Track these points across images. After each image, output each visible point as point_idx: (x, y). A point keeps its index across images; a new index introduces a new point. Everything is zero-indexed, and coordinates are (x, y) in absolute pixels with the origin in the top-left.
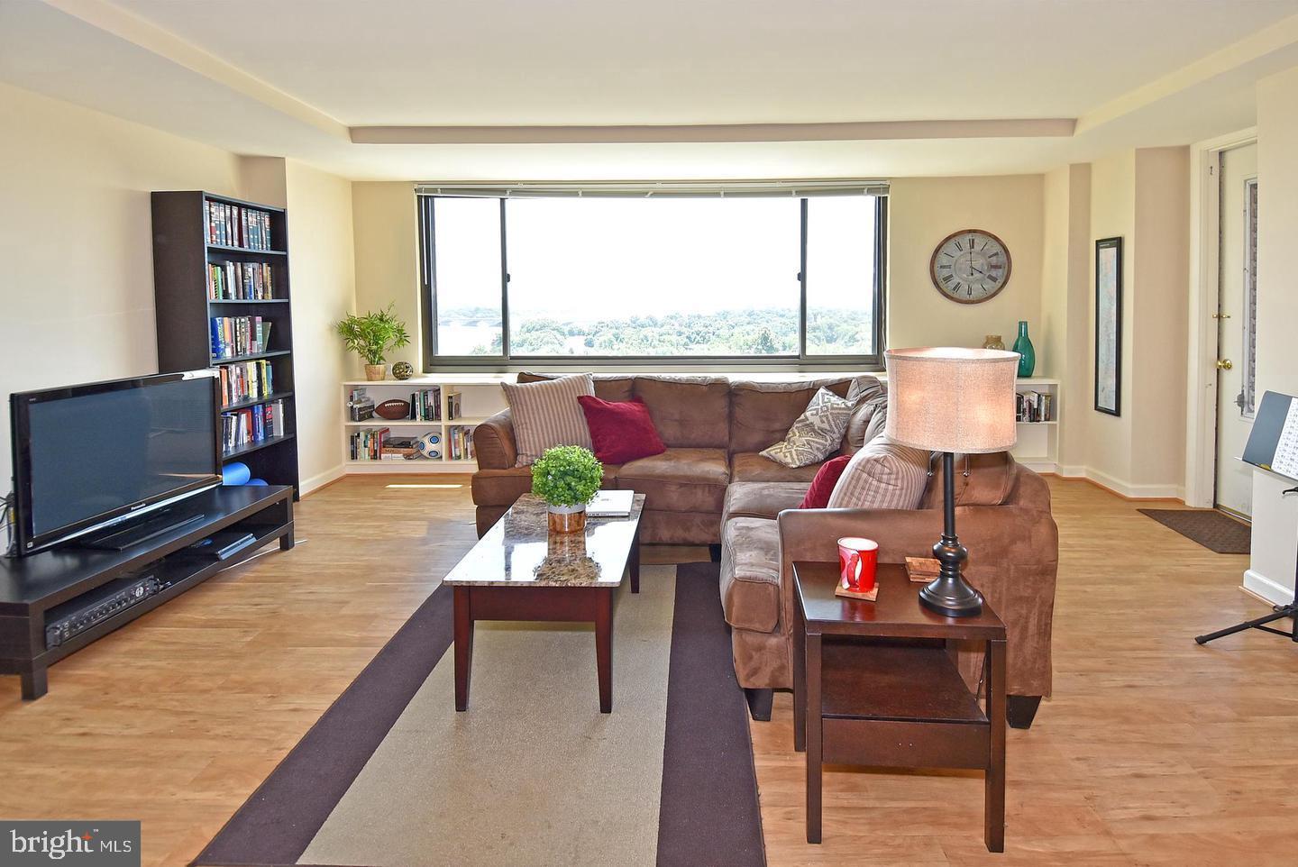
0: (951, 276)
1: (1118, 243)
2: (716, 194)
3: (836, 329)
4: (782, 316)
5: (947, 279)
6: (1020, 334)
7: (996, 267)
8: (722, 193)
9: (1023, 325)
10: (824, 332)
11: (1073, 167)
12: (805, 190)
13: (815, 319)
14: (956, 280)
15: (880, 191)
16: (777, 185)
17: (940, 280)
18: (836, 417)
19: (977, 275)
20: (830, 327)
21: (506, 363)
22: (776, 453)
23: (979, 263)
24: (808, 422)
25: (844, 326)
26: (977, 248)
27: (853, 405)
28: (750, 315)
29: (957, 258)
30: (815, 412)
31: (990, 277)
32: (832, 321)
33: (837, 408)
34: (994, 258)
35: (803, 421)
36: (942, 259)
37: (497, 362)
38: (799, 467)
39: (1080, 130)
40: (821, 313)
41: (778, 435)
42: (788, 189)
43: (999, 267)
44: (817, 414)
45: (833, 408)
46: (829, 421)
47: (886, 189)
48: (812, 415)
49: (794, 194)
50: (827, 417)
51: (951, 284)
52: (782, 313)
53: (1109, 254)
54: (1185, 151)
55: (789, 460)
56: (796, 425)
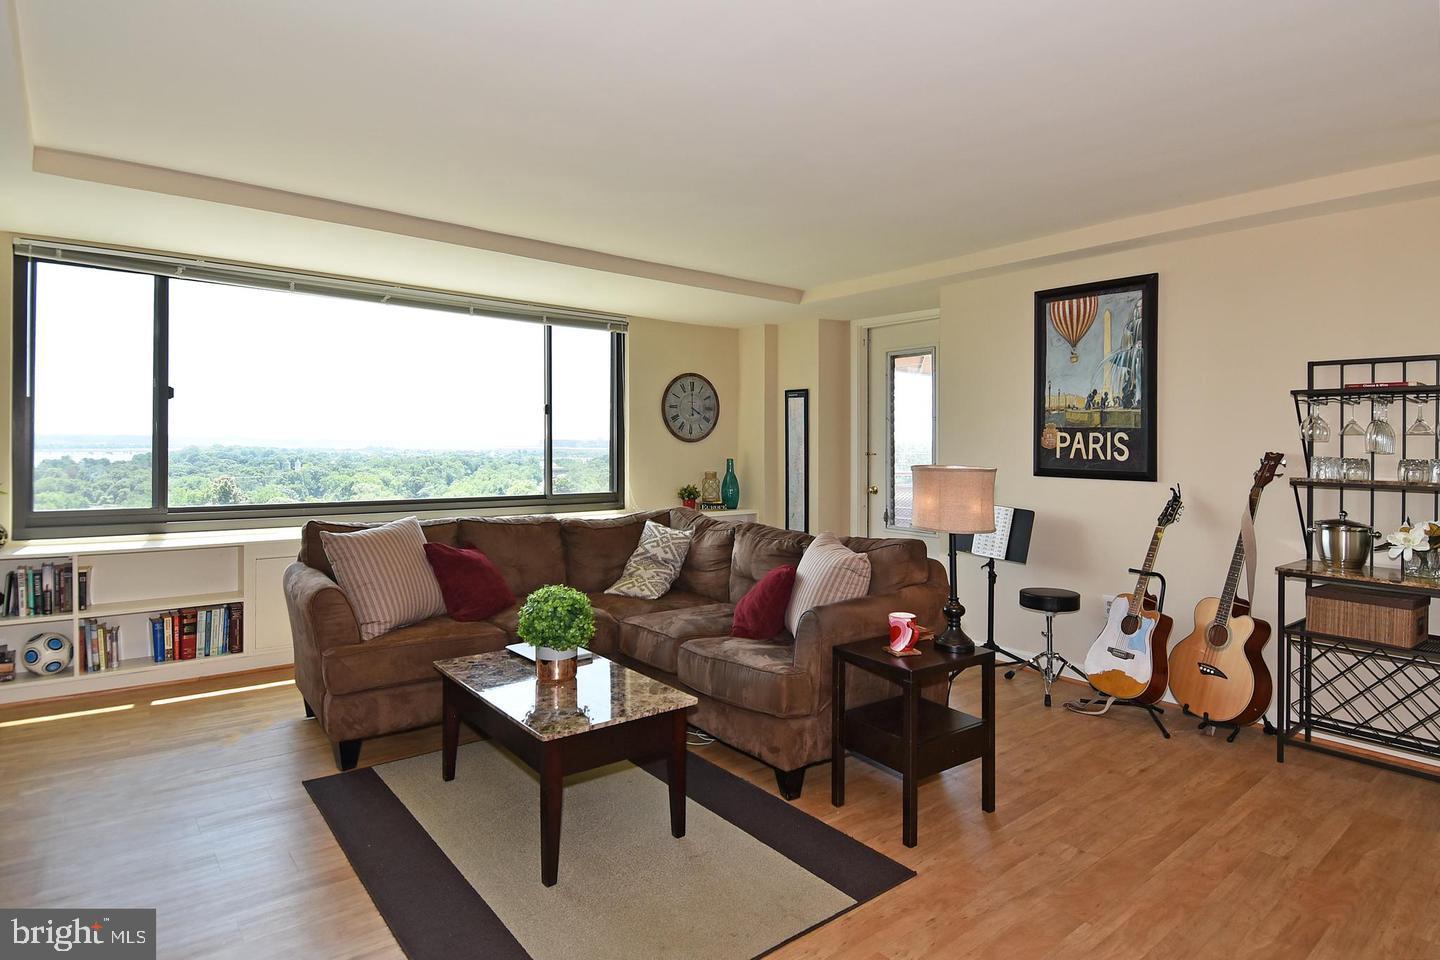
0: (678, 416)
1: (804, 393)
2: (464, 309)
3: (323, 479)
4: (243, 462)
5: (675, 418)
6: (728, 471)
7: (709, 409)
8: (472, 308)
9: (730, 463)
10: (306, 483)
11: (767, 326)
12: (553, 316)
13: (293, 465)
14: (681, 420)
15: (619, 330)
16: (528, 307)
17: (669, 418)
18: (678, 546)
19: (696, 415)
20: (315, 477)
21: (163, 518)
22: (629, 588)
23: (698, 404)
24: (649, 555)
25: (336, 476)
26: (697, 390)
27: (691, 534)
28: (192, 460)
29: (683, 400)
30: (655, 544)
31: (705, 418)
32: (317, 468)
33: (677, 538)
34: (708, 401)
35: (642, 554)
36: (671, 400)
37: (141, 518)
38: (659, 598)
39: (806, 301)
40: (300, 459)
41: (616, 572)
42: (540, 314)
43: (712, 411)
44: (658, 545)
45: (673, 539)
46: (672, 551)
47: (626, 326)
48: (653, 547)
49: (545, 320)
50: (668, 546)
51: (678, 424)
52: (242, 457)
53: (797, 403)
54: (845, 325)
55: (646, 593)
56: (633, 559)
